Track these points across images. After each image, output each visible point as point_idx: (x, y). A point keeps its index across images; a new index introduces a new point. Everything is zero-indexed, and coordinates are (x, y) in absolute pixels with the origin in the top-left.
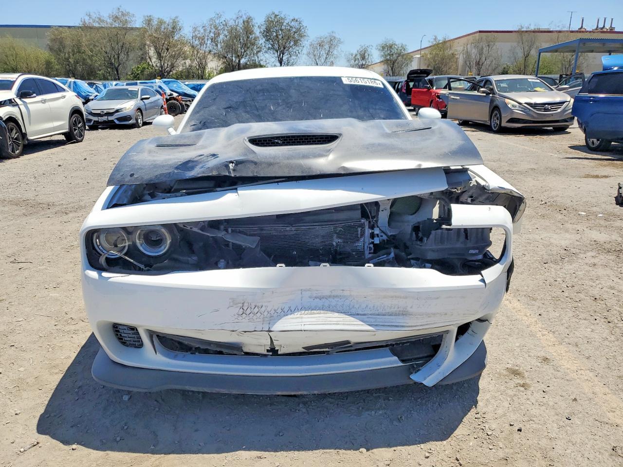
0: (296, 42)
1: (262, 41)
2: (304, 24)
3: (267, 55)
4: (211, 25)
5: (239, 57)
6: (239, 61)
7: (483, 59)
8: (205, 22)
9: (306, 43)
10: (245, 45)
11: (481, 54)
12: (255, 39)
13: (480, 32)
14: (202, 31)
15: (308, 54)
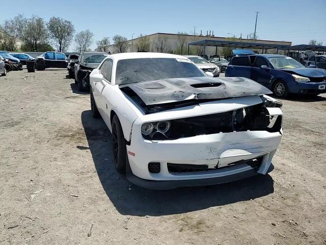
0: (68, 34)
1: (49, 32)
2: (72, 24)
3: (51, 40)
4: (17, 21)
5: (36, 40)
6: (36, 42)
7: (163, 47)
8: (13, 19)
9: (74, 34)
10: (38, 34)
11: (162, 44)
12: (45, 30)
13: (159, 33)
14: (11, 24)
15: (76, 40)
